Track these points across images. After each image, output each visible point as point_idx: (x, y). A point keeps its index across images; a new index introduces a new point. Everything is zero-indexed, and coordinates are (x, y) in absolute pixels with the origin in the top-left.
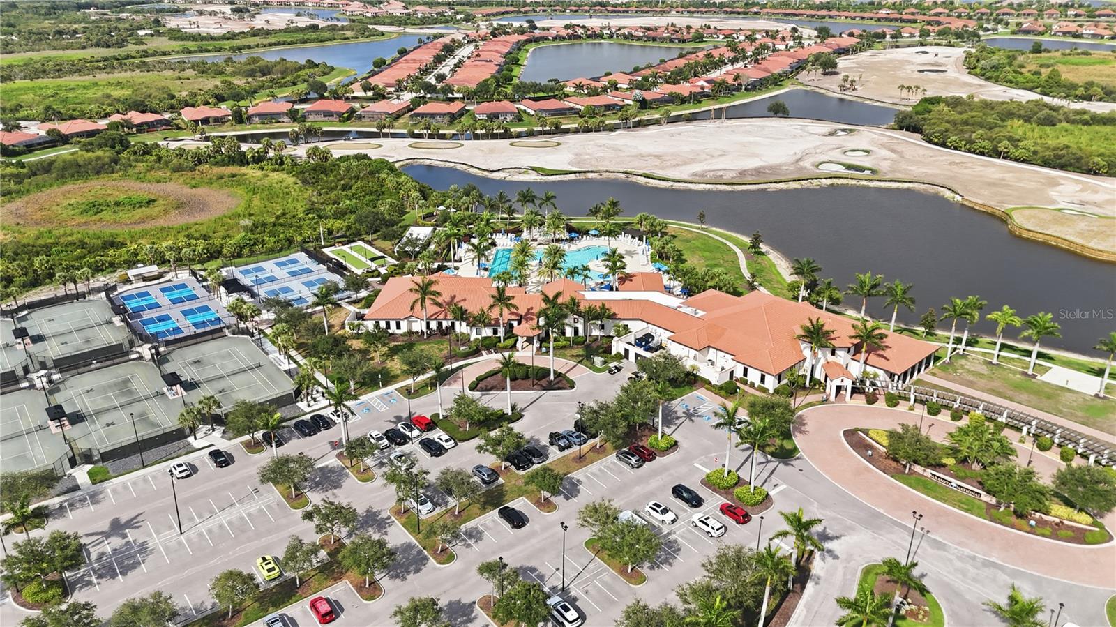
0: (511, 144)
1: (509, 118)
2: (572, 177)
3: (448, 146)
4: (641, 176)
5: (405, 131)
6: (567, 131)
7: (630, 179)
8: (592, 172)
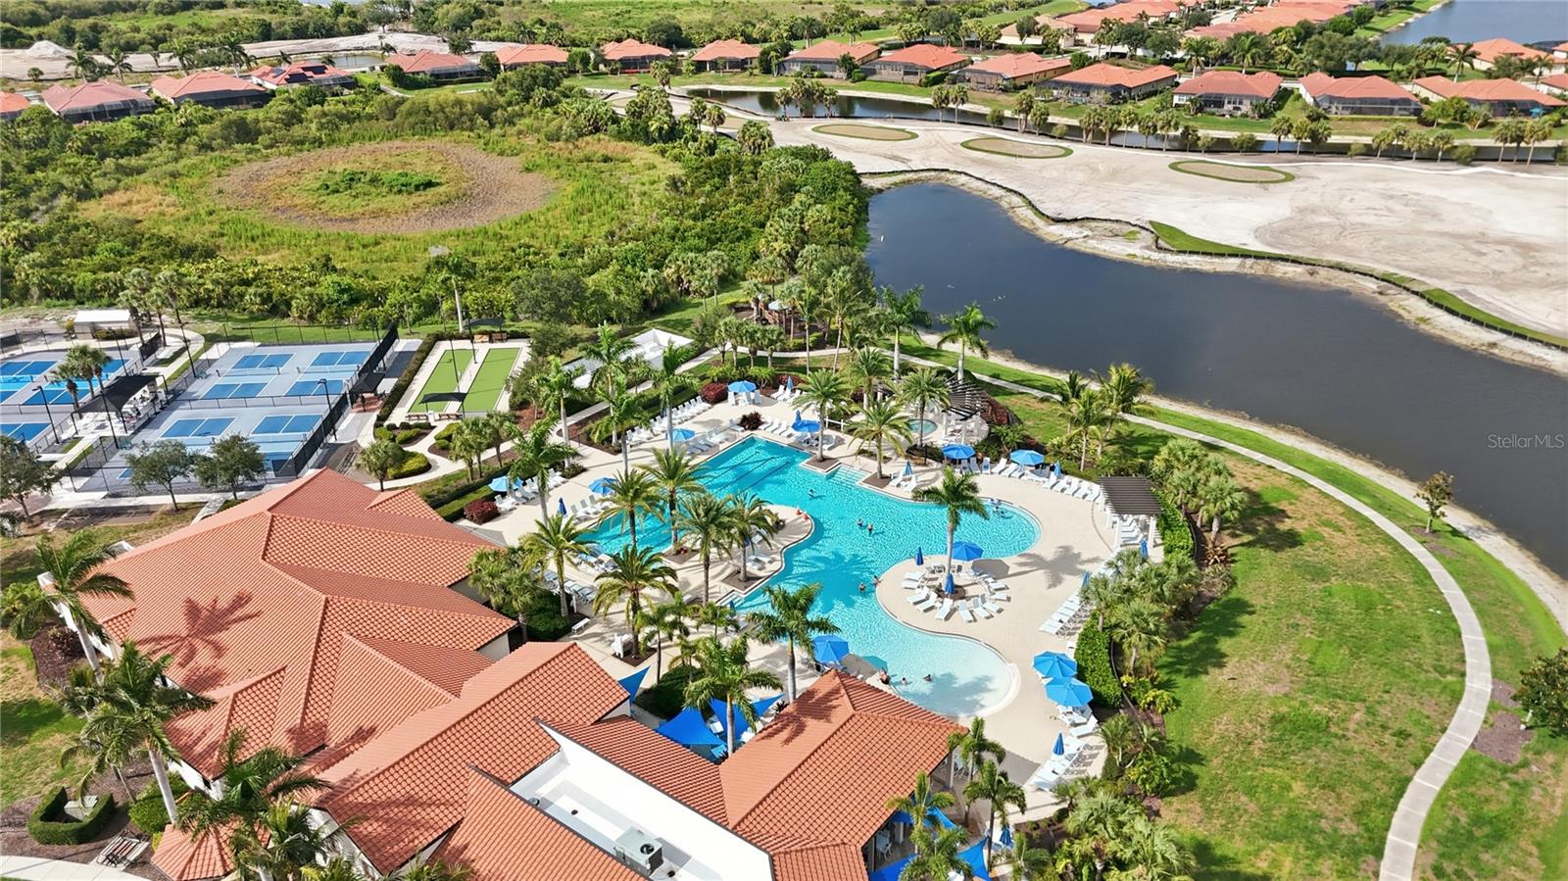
0: (1173, 166)
1: (1246, 108)
2: (1231, 265)
3: (1035, 153)
4: (1421, 295)
5: (986, 110)
6: (1342, 151)
7: (1382, 299)
8: (1296, 261)
